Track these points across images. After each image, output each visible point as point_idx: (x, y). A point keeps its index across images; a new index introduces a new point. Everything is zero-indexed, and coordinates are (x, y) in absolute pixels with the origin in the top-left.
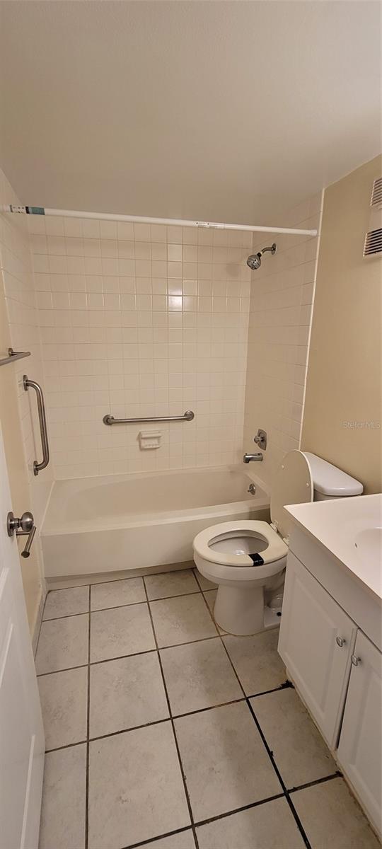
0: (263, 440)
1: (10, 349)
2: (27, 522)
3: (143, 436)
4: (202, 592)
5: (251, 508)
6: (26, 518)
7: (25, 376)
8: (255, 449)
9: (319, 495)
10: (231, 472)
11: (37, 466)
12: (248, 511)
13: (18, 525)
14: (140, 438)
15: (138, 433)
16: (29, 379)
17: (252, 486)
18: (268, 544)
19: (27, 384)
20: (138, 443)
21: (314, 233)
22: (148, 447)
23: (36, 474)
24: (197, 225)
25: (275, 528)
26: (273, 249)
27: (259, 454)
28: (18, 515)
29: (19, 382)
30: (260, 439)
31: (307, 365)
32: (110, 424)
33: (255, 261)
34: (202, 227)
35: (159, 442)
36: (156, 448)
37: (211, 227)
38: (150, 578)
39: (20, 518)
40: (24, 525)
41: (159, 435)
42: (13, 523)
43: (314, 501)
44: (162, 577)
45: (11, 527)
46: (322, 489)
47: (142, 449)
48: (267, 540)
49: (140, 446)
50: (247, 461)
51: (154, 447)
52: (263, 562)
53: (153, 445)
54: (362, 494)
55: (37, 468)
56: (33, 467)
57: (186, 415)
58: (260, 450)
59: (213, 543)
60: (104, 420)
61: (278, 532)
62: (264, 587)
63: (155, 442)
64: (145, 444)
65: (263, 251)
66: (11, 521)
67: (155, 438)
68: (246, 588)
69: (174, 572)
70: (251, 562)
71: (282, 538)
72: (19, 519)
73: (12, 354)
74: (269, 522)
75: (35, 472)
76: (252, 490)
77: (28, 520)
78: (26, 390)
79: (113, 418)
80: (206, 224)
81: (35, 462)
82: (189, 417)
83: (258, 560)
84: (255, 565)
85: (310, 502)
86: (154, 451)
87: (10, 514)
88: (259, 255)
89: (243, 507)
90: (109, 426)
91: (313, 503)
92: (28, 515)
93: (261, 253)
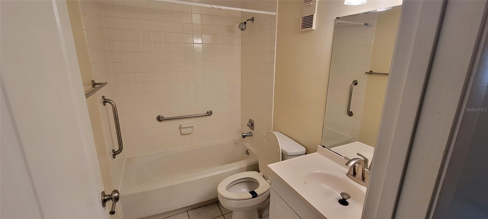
0: (252, 125)
1: (93, 81)
2: (115, 197)
3: (182, 127)
4: (223, 215)
5: (248, 164)
6: (115, 194)
7: (103, 97)
8: (248, 130)
9: (284, 156)
10: (235, 143)
11: (114, 152)
12: (246, 166)
13: (109, 199)
14: (180, 128)
15: (179, 125)
16: (106, 98)
17: (247, 151)
18: (259, 184)
19: (105, 102)
20: (179, 131)
21: (274, 14)
22: (186, 133)
23: (114, 158)
24: (211, 7)
25: (262, 175)
26: (253, 20)
27: (250, 133)
28: (108, 193)
29: (100, 100)
30: (251, 124)
31: (274, 84)
32: (161, 121)
33: (243, 26)
34: (214, 8)
35: (192, 129)
36: (190, 133)
37: (218, 8)
38: (192, 211)
39: (111, 194)
40: (113, 199)
41: (193, 125)
42: (106, 198)
43: (282, 161)
44: (199, 210)
45: (104, 201)
46: (286, 153)
47: (182, 134)
48: (258, 182)
49: (181, 132)
50: (244, 137)
51: (190, 132)
52: (257, 195)
53: (189, 131)
54: (306, 154)
55: (115, 154)
56: (112, 153)
57: (207, 113)
58: (251, 130)
59: (228, 188)
60: (157, 118)
61: (264, 177)
62: (258, 208)
63: (190, 129)
64: (183, 131)
65: (247, 20)
66: (104, 197)
67: (191, 127)
68: (248, 211)
69: (206, 205)
70: (251, 196)
71: (266, 180)
72: (109, 195)
73: (94, 84)
74: (259, 172)
75: (113, 156)
76: (247, 153)
77: (116, 195)
78: (105, 105)
79: (163, 117)
80: (215, 7)
81: (113, 150)
82: (210, 113)
83: (254, 194)
84: (253, 197)
85: (280, 161)
86: (190, 135)
87: (103, 193)
88: (245, 23)
89: (244, 164)
90: (161, 122)
91: (281, 162)
92: (116, 191)
93: (246, 22)
